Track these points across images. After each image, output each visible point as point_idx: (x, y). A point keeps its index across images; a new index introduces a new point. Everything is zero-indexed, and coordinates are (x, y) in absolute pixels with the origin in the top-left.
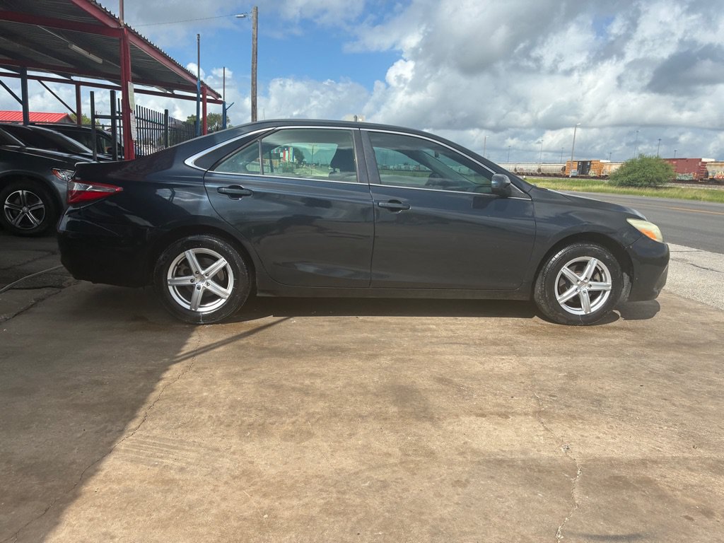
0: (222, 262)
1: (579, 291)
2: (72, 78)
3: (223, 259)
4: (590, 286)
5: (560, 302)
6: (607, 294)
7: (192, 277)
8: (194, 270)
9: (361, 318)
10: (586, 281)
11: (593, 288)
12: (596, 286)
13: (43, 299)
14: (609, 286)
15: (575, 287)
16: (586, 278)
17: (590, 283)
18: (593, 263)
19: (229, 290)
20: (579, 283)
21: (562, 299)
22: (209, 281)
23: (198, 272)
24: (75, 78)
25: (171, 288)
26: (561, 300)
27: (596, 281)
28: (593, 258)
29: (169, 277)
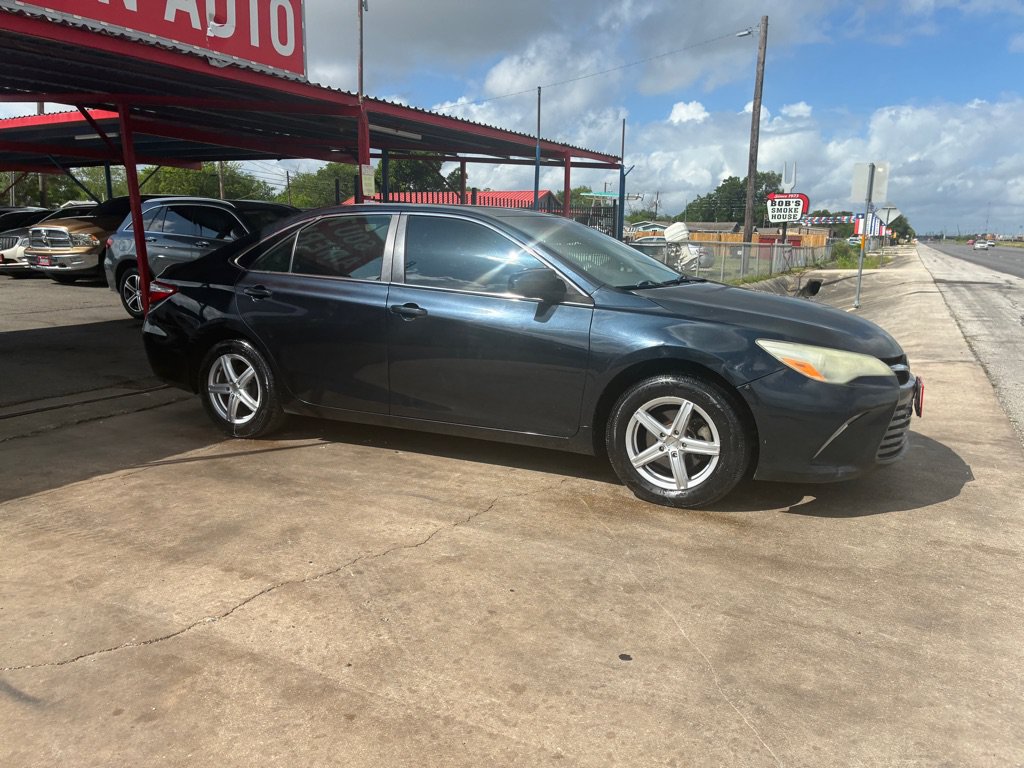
0: (250, 371)
1: (665, 451)
2: (458, 154)
3: (251, 367)
4: (683, 444)
5: (635, 465)
6: (715, 461)
7: (227, 385)
8: (228, 379)
9: (400, 453)
10: (676, 436)
11: (688, 449)
12: (696, 446)
13: (187, 399)
14: (715, 449)
15: (659, 444)
16: (675, 432)
17: (684, 439)
18: (687, 407)
19: (257, 404)
20: (664, 439)
21: (638, 459)
22: (242, 391)
23: (231, 380)
24: (460, 155)
25: (212, 396)
26: (636, 461)
27: (701, 438)
28: (686, 401)
29: (211, 383)
